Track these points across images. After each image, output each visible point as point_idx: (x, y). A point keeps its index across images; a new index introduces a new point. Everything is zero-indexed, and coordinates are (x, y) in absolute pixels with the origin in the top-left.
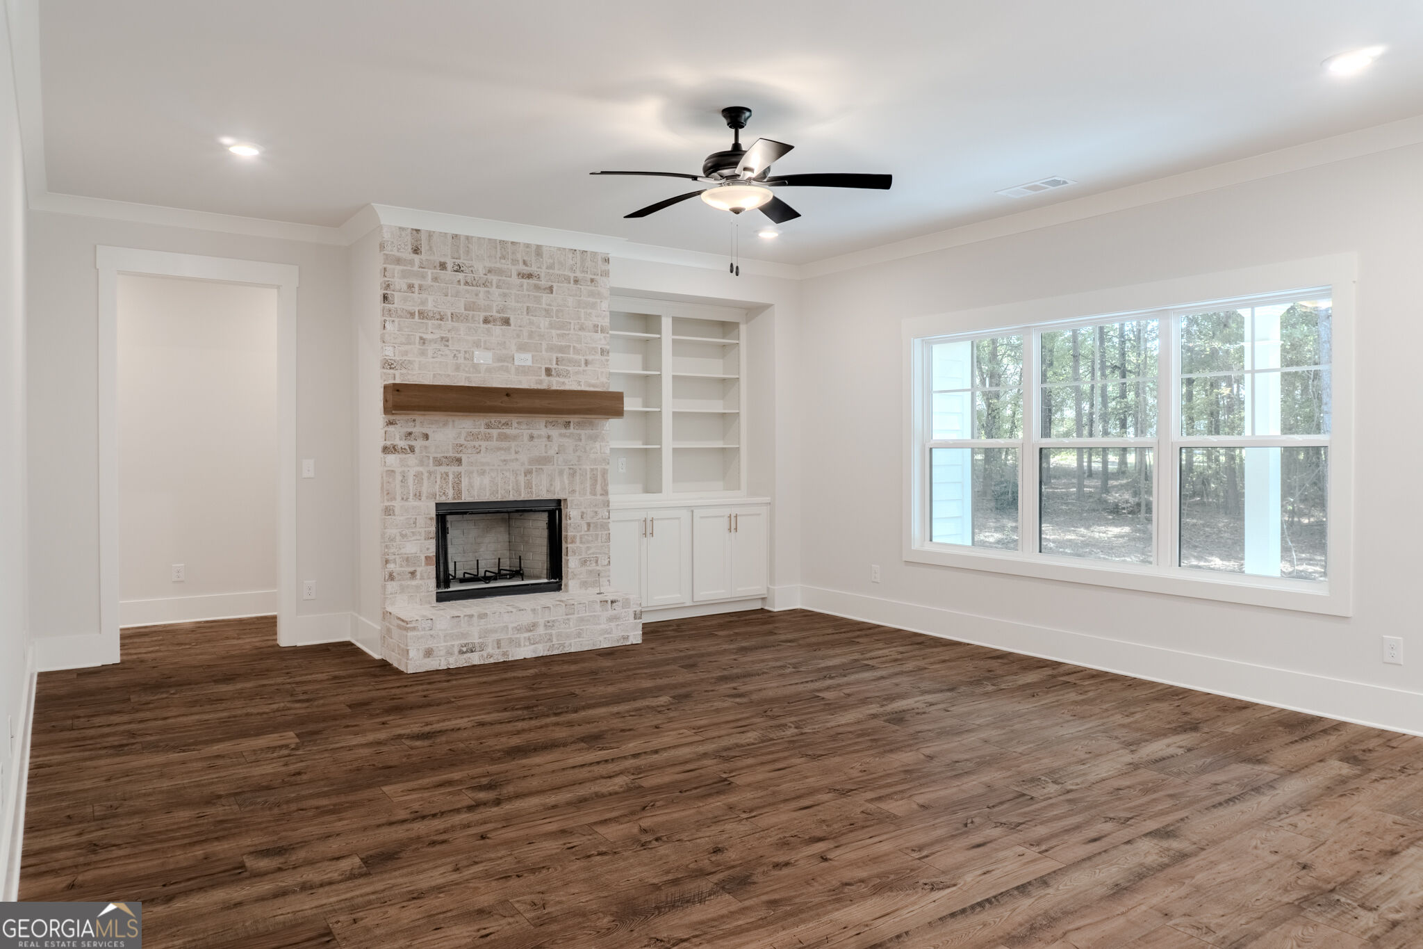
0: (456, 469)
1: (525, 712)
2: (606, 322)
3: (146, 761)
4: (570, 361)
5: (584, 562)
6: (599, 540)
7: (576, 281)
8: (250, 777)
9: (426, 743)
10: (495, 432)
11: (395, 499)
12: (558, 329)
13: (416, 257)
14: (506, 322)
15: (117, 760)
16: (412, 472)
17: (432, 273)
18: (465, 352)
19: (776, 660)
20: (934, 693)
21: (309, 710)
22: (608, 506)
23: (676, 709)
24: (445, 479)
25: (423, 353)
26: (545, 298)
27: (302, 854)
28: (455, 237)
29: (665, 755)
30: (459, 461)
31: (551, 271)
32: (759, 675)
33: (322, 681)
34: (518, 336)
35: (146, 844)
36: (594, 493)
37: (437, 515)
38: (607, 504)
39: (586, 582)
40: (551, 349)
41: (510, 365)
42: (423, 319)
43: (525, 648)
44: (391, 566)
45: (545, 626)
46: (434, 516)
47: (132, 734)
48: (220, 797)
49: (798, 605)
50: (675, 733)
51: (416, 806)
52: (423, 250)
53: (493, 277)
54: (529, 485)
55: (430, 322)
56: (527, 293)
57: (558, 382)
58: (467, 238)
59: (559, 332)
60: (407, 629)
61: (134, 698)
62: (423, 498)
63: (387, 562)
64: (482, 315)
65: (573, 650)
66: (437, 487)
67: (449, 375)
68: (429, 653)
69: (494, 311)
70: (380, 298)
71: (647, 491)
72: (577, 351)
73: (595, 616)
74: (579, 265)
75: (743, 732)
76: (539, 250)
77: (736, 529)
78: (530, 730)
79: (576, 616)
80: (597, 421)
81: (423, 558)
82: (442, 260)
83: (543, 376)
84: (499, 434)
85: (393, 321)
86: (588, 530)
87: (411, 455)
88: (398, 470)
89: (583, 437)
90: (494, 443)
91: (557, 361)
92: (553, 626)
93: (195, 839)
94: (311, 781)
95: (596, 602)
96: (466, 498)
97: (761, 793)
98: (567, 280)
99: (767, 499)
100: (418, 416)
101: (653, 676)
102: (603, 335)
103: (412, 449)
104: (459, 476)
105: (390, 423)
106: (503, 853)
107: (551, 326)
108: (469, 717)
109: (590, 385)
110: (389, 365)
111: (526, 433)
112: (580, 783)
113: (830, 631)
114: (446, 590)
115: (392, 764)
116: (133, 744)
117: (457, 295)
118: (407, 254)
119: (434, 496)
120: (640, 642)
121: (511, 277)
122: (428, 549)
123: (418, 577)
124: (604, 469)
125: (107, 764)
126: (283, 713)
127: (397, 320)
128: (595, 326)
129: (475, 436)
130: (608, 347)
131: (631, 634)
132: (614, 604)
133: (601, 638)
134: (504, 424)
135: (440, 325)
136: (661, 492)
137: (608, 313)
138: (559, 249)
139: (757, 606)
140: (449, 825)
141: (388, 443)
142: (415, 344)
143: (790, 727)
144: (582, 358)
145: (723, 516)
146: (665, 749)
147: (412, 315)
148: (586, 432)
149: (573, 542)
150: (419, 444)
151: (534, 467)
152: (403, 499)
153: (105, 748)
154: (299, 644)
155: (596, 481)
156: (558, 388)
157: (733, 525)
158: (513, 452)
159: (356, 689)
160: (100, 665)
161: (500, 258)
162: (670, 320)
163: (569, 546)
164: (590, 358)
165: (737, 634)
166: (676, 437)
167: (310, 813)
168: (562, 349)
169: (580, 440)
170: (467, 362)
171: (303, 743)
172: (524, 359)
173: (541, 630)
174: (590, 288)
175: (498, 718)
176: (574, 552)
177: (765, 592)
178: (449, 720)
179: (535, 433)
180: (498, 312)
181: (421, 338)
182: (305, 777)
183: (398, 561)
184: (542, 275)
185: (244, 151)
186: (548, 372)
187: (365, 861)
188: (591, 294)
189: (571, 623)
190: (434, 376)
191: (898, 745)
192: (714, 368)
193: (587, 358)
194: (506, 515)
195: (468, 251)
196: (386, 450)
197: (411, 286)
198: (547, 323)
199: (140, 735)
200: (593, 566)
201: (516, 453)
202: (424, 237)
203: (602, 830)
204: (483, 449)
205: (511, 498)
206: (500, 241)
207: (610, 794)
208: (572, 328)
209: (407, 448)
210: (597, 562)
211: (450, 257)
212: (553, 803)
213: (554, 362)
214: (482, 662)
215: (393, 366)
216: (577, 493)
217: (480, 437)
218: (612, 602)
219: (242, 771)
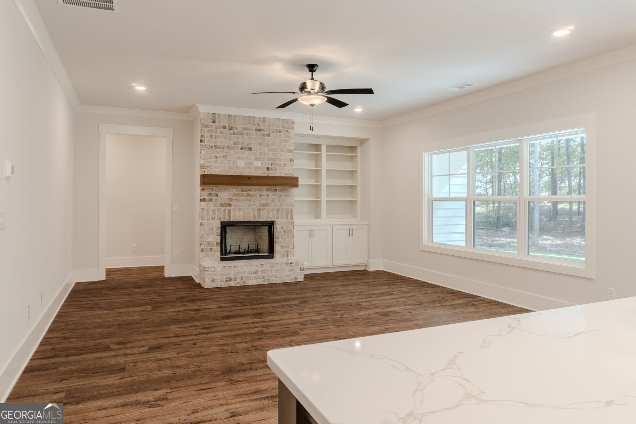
0: (229, 208)
1: (239, 304)
2: (293, 148)
3: (96, 313)
4: (277, 164)
5: (282, 247)
6: (289, 238)
7: (280, 132)
8: (127, 320)
9: (196, 312)
10: (245, 193)
11: (204, 220)
12: (272, 151)
13: (214, 124)
14: (250, 149)
15: (88, 312)
16: (211, 209)
17: (220, 130)
18: (233, 161)
19: (354, 290)
20: (411, 305)
21: (161, 299)
22: (293, 224)
23: (298, 306)
24: (224, 212)
25: (216, 162)
26: (267, 139)
27: (130, 345)
28: (229, 116)
29: (281, 322)
30: (230, 205)
31: (269, 128)
32: (342, 295)
33: (172, 289)
34: (255, 154)
35: (82, 338)
36: (287, 218)
37: (221, 227)
38: (293, 223)
39: (283, 255)
40: (269, 159)
41: (252, 166)
42: (216, 148)
43: (253, 281)
44: (202, 246)
45: (262, 272)
46: (220, 227)
47: (96, 304)
48: (114, 325)
49: (381, 269)
50: (291, 314)
51: (178, 333)
52: (216, 121)
53: (245, 131)
54: (259, 215)
55: (219, 150)
56: (259, 137)
57: (272, 173)
58: (234, 116)
59: (272, 152)
60: (205, 271)
61: (104, 292)
62: (216, 219)
63: (201, 244)
64: (240, 147)
65: (273, 282)
66: (221, 215)
67: (226, 171)
68: (213, 281)
69: (245, 145)
70: (200, 141)
71: (316, 218)
72: (280, 160)
73: (283, 269)
74: (281, 125)
75: (318, 316)
76: (264, 120)
77: (352, 235)
78: (236, 310)
79: (275, 268)
80: (288, 189)
81: (215, 243)
82: (224, 125)
83: (266, 171)
84: (247, 194)
85: (204, 150)
86: (285, 234)
87: (211, 202)
88: (206, 208)
89: (282, 195)
90: (245, 198)
91: (272, 164)
92: (265, 272)
93: (98, 338)
94: (147, 322)
95: (284, 263)
96: (233, 220)
97: (307, 337)
98: (276, 131)
99: (367, 222)
100: (214, 187)
101: (298, 294)
102: (291, 153)
103: (211, 200)
104: (230, 211)
105: (203, 190)
106: (198, 349)
107: (269, 150)
108: (217, 304)
109: (286, 174)
110: (202, 167)
111: (258, 194)
112: (241, 329)
113: (387, 279)
114: (226, 256)
115: (178, 319)
116: (95, 307)
117: (230, 138)
118: (210, 123)
119: (220, 219)
120: (303, 280)
121: (252, 131)
122: (217, 240)
123: (213, 251)
124: (292, 209)
125: (83, 313)
126: (152, 300)
127: (206, 149)
128: (288, 150)
129: (237, 195)
130: (293, 158)
131: (299, 277)
132: (291, 264)
133: (286, 278)
134: (249, 190)
135: (223, 151)
136: (321, 219)
137: (294, 144)
138: (273, 119)
139: (363, 268)
140: (185, 339)
141: (202, 198)
142: (213, 158)
143: (339, 315)
144: (283, 163)
145: (347, 229)
146: (282, 320)
147: (212, 147)
148: (284, 193)
149: (278, 238)
150: (214, 198)
151: (261, 208)
152: (207, 220)
153: (85, 308)
154: (172, 276)
155: (288, 213)
156: (272, 175)
157: (351, 233)
158: (253, 201)
159: (183, 293)
160: (98, 280)
161: (248, 123)
162: (325, 146)
163: (276, 240)
164: (286, 163)
165: (346, 279)
166: (327, 195)
167: (141, 332)
168: (274, 159)
169: (281, 197)
170: (234, 165)
171: (152, 310)
172: (257, 164)
173: (260, 274)
174: (286, 134)
175: (228, 305)
176: (278, 243)
177: (366, 262)
178: (209, 305)
179: (262, 194)
180: (247, 145)
181: (215, 156)
182: (146, 321)
183: (205, 244)
184: (266, 130)
185: (140, 88)
186: (268, 169)
187: (149, 349)
188: (287, 137)
189: (273, 271)
190: (220, 171)
191: (377, 324)
192: (348, 166)
193: (285, 163)
194: (254, 227)
195: (235, 121)
196: (201, 200)
197: (211, 136)
198: (267, 149)
199: (99, 304)
200: (287, 249)
201: (254, 202)
202: (217, 116)
203: (238, 345)
204: (240, 200)
205: (252, 220)
206: (248, 117)
207: (250, 334)
208: (278, 150)
209: (209, 199)
210: (288, 247)
211: (227, 123)
212: (227, 335)
213: (270, 165)
214: (235, 285)
215: (204, 167)
216: (280, 218)
217: (239, 195)
218: (291, 263)
219: (126, 318)
